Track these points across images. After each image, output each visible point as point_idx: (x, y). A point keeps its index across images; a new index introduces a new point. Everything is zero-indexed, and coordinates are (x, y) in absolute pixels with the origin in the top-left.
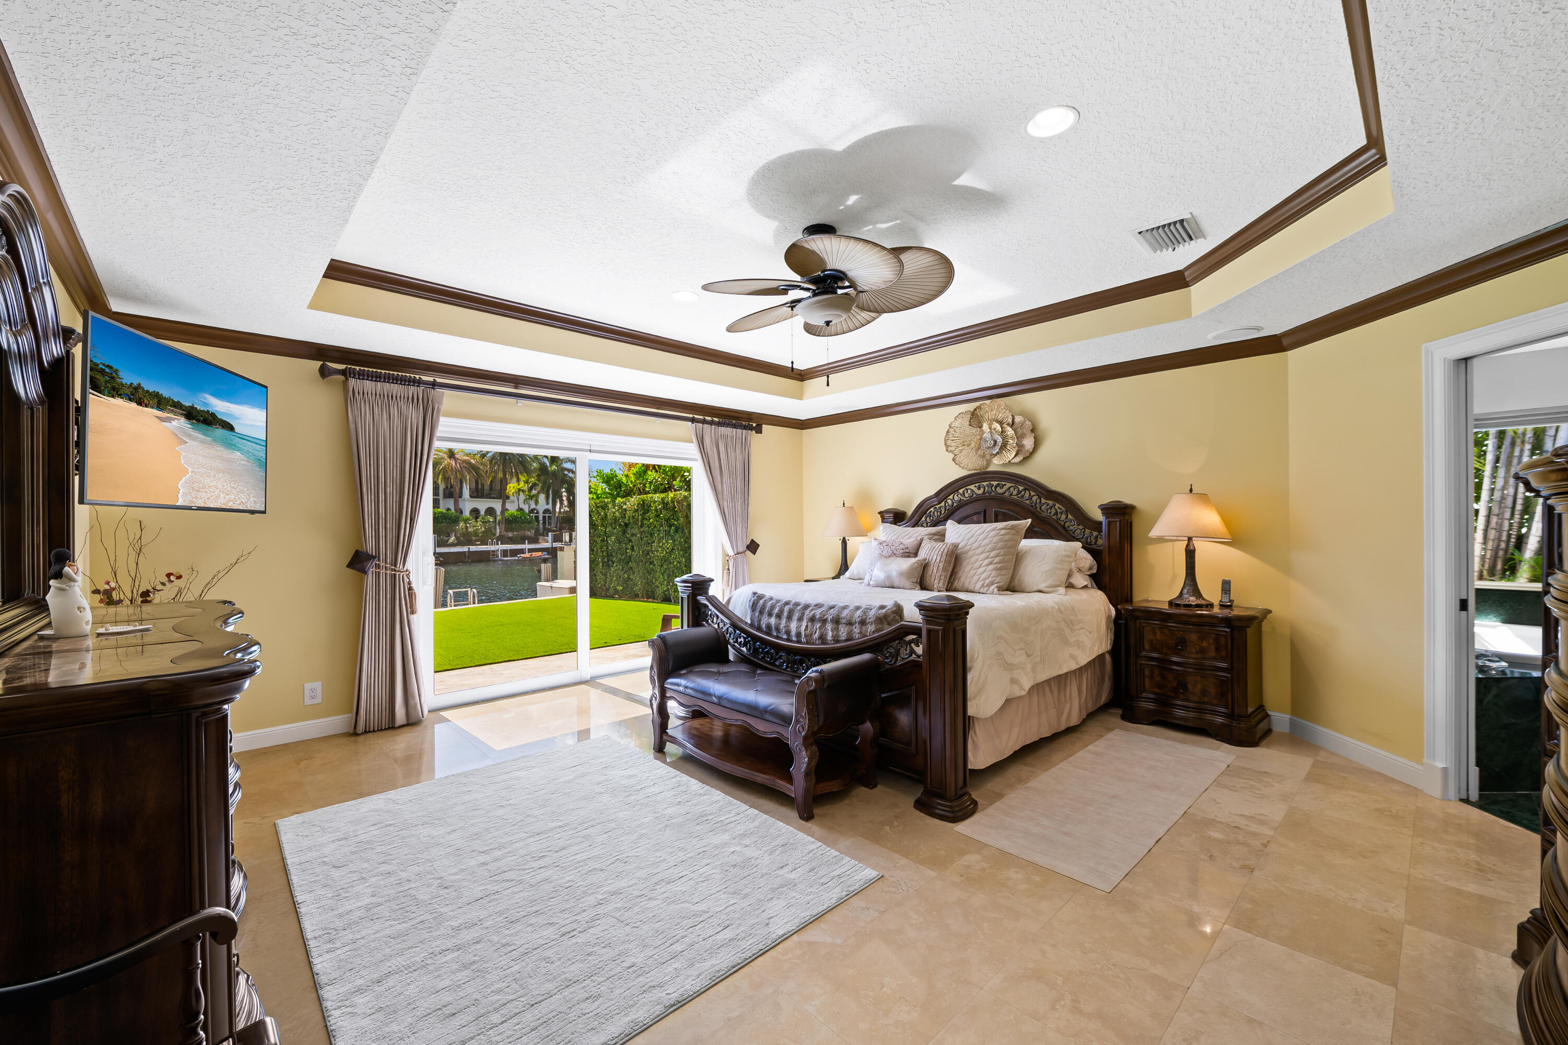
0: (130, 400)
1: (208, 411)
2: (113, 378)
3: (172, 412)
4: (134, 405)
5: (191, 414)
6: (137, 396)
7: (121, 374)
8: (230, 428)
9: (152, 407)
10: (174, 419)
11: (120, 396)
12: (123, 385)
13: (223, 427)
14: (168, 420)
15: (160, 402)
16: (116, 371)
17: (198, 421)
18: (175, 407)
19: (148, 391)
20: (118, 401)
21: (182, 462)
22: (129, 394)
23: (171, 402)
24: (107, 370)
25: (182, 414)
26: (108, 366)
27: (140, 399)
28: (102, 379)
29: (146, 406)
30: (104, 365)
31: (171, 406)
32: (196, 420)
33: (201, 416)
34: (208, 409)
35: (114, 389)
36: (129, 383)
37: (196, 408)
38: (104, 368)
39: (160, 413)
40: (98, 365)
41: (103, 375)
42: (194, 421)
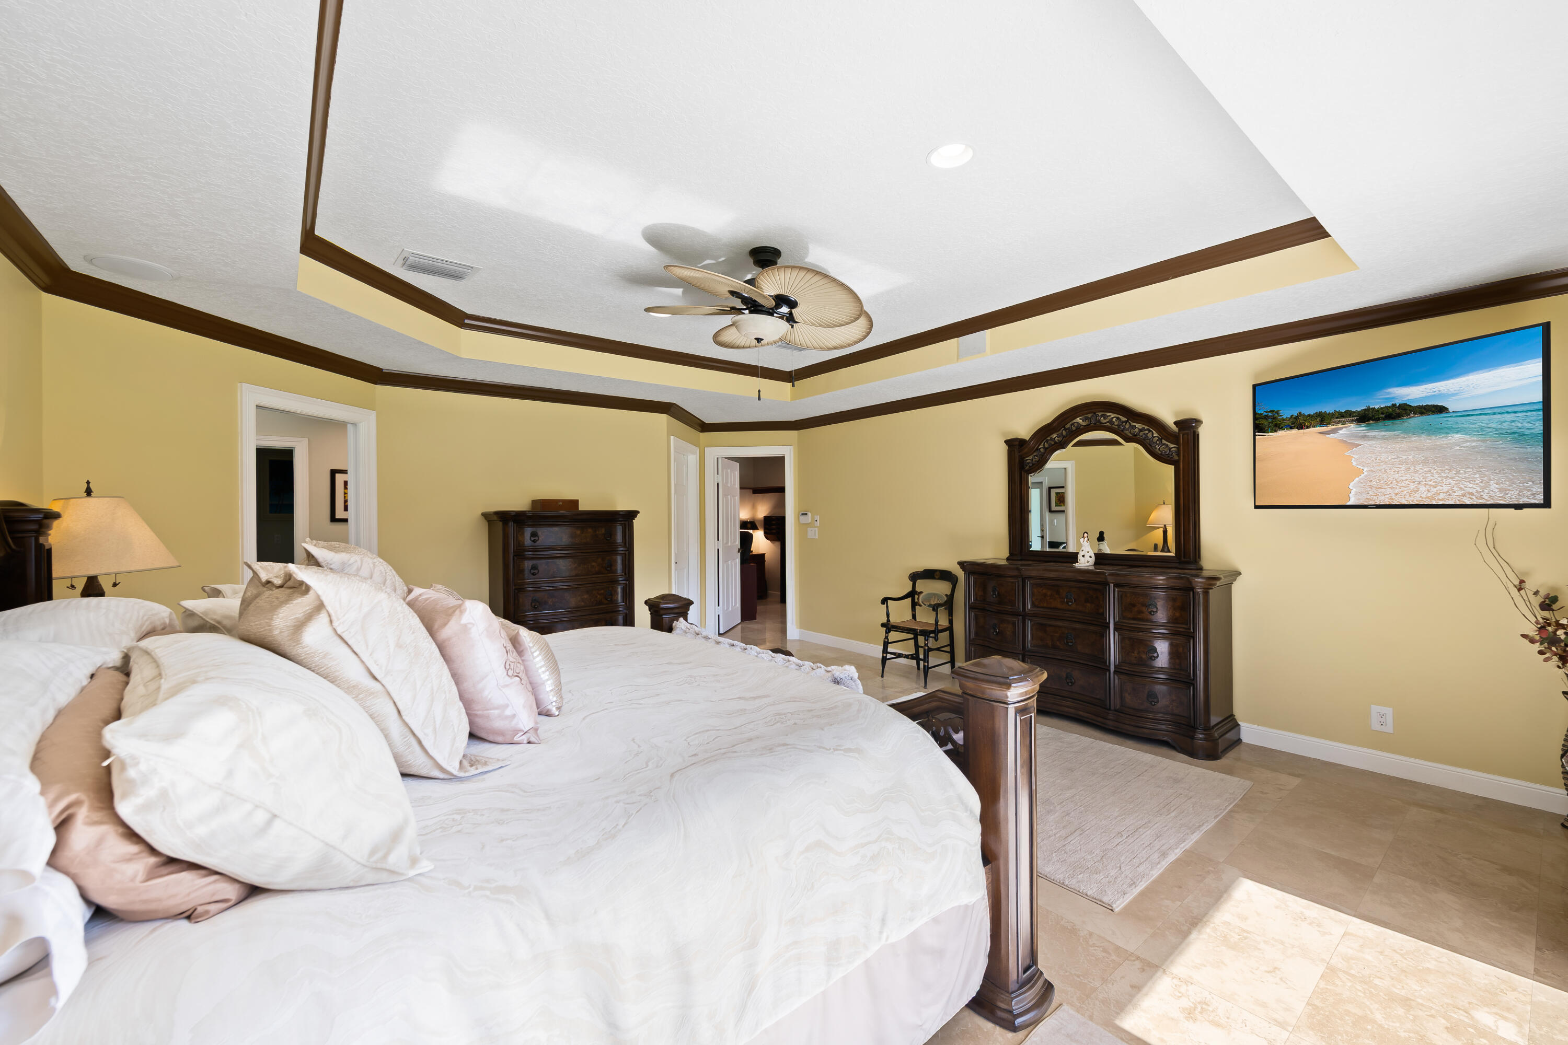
0: (1291, 428)
1: (1394, 405)
2: (1274, 418)
3: (1339, 422)
4: (1295, 431)
5: (1365, 417)
6: (1299, 423)
7: (1281, 413)
8: (1441, 410)
9: (1314, 427)
10: (1340, 429)
11: (1282, 428)
12: (1283, 420)
13: (1422, 413)
14: (1335, 431)
15: (1323, 419)
16: (1277, 412)
17: (1378, 420)
18: (1343, 417)
19: (1309, 415)
20: (1281, 433)
21: (1354, 464)
22: (1290, 424)
23: (1337, 414)
24: (1270, 414)
25: (1353, 420)
26: (1271, 411)
27: (1301, 424)
28: (1265, 422)
29: (1308, 427)
30: (1267, 412)
31: (1337, 418)
32: (1373, 420)
33: (1382, 414)
34: (1394, 403)
35: (1276, 425)
36: (1289, 416)
37: (1374, 409)
38: (1266, 414)
39: (1324, 429)
40: (1262, 414)
41: (1266, 419)
42: (1371, 422)
